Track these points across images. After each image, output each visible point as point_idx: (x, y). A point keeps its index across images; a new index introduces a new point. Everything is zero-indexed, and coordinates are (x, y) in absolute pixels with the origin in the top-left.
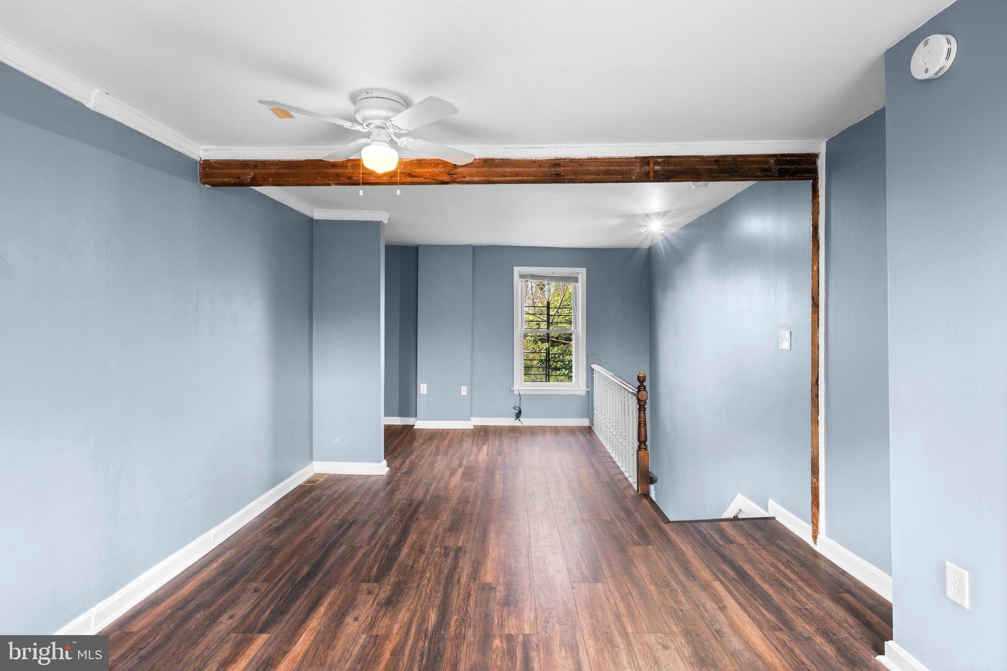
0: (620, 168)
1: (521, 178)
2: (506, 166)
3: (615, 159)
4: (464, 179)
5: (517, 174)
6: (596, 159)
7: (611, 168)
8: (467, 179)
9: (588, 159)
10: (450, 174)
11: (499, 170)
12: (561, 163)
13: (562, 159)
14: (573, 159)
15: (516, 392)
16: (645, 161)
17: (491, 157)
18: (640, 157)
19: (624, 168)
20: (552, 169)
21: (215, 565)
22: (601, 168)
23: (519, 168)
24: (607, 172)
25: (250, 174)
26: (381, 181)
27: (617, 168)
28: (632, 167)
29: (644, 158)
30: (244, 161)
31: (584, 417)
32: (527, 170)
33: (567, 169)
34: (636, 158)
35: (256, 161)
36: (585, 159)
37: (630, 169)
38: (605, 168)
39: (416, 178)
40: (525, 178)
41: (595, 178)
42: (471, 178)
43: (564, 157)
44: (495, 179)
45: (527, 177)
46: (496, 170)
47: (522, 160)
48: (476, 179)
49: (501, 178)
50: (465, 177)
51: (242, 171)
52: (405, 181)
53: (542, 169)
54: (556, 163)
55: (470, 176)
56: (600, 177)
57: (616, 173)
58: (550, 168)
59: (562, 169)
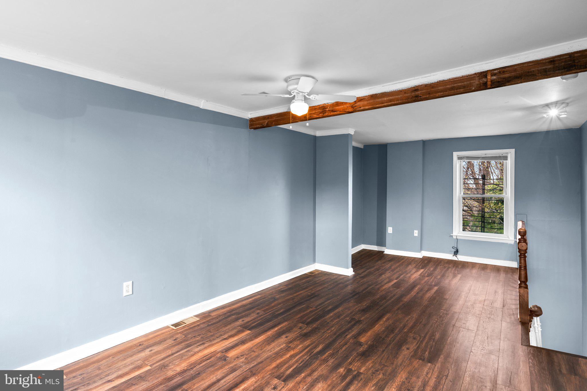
0: (463, 84)
1: (393, 103)
2: (384, 97)
3: (458, 78)
4: (360, 109)
5: (390, 101)
6: (443, 81)
7: (455, 85)
8: (362, 108)
9: (438, 82)
10: (352, 107)
11: (380, 100)
12: (419, 89)
13: (419, 86)
14: (427, 84)
16: (484, 74)
17: (375, 93)
18: (478, 73)
19: (465, 83)
20: (413, 94)
21: (251, 300)
22: (448, 86)
23: (392, 96)
24: (452, 88)
25: (266, 122)
26: (319, 117)
27: (460, 84)
28: (472, 81)
29: (481, 73)
30: (264, 116)
32: (397, 97)
33: (423, 91)
34: (475, 74)
35: (268, 116)
36: (436, 83)
37: (470, 83)
38: (450, 86)
39: (336, 112)
40: (395, 102)
41: (443, 94)
42: (364, 108)
43: (420, 84)
44: (378, 106)
45: (397, 101)
46: (378, 100)
47: (394, 91)
48: (367, 107)
49: (381, 105)
50: (360, 108)
51: (263, 121)
52: (330, 115)
53: (407, 95)
54: (415, 89)
55: (364, 106)
56: (447, 93)
57: (459, 88)
58: (412, 93)
59: (419, 92)
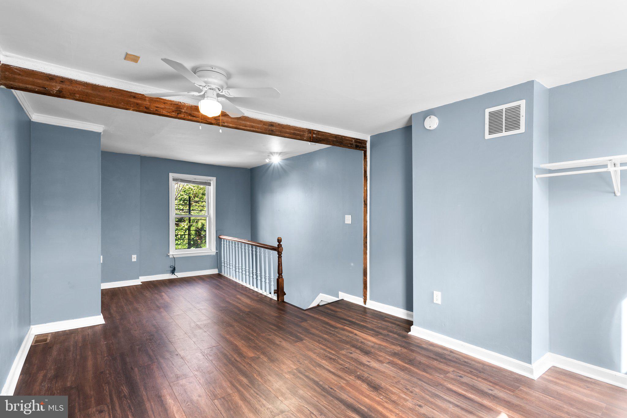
0: (300, 133)
1: (254, 129)
2: (247, 121)
3: (297, 128)
5: (252, 127)
6: (289, 126)
7: (296, 132)
8: (226, 124)
9: (286, 125)
10: (216, 119)
11: (243, 122)
12: (274, 125)
13: (274, 123)
14: (279, 124)
15: (171, 257)
16: (310, 131)
18: (308, 129)
19: (301, 133)
20: (270, 127)
22: (292, 131)
23: (253, 123)
24: (294, 134)
25: (57, 87)
26: (170, 115)
27: (298, 132)
28: (304, 133)
29: (309, 130)
30: (50, 75)
31: (215, 269)
32: (258, 125)
33: (277, 128)
34: (306, 129)
35: (62, 78)
36: (285, 125)
37: (304, 134)
38: (293, 131)
39: (195, 118)
40: (256, 130)
41: (289, 136)
42: (228, 124)
43: (275, 122)
44: (241, 127)
45: (257, 129)
46: (242, 122)
47: (255, 119)
48: (231, 125)
49: (244, 127)
50: (224, 123)
51: (47, 83)
52: (187, 118)
53: (265, 126)
54: (272, 124)
55: (227, 123)
56: (291, 136)
57: (298, 135)
58: (269, 127)
59: (274, 128)
